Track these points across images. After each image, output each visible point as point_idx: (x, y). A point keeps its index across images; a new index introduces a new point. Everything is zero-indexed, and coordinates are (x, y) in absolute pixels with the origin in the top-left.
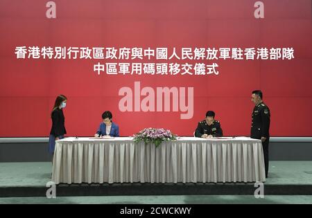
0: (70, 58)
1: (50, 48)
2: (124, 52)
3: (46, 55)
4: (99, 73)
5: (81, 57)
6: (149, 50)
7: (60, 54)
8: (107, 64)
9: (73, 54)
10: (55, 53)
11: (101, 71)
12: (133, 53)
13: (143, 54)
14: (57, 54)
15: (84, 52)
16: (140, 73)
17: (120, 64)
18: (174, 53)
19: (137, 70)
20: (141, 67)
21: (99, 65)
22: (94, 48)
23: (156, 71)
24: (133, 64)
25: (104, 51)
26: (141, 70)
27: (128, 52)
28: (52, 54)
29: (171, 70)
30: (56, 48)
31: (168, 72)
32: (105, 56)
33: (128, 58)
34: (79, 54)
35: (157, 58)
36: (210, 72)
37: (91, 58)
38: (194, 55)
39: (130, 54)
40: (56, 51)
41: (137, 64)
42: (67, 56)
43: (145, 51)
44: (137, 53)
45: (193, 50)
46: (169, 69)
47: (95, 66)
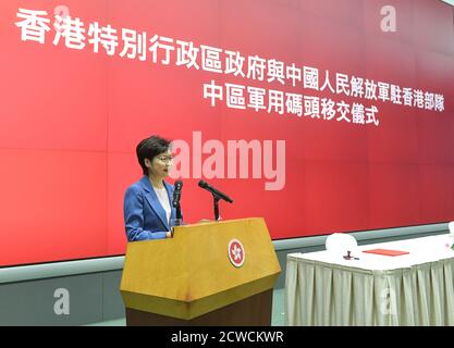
0: (155, 60)
1: (109, 29)
2: (256, 65)
3: (100, 45)
4: (213, 104)
5: (179, 63)
6: (294, 69)
7: (134, 47)
8: (228, 85)
9: (161, 53)
10: (121, 44)
11: (217, 99)
12: (270, 70)
13: (285, 74)
14: (127, 46)
15: (184, 52)
16: (281, 112)
17: (249, 88)
18: (327, 81)
19: (276, 105)
20: (282, 99)
21: (213, 86)
22: (203, 47)
23: (304, 111)
24: (271, 92)
25: (223, 57)
26: (282, 105)
27: (263, 67)
28: (114, 44)
29: (323, 112)
30: (124, 31)
31: (320, 114)
32: (224, 68)
33: (261, 79)
34: (173, 55)
35: (305, 86)
36: (369, 121)
37: (198, 68)
38: (350, 88)
39: (266, 71)
40: (124, 37)
41: (276, 92)
42: (149, 54)
43: (288, 68)
44: (276, 70)
45: (350, 79)
46: (321, 108)
47: (206, 86)
